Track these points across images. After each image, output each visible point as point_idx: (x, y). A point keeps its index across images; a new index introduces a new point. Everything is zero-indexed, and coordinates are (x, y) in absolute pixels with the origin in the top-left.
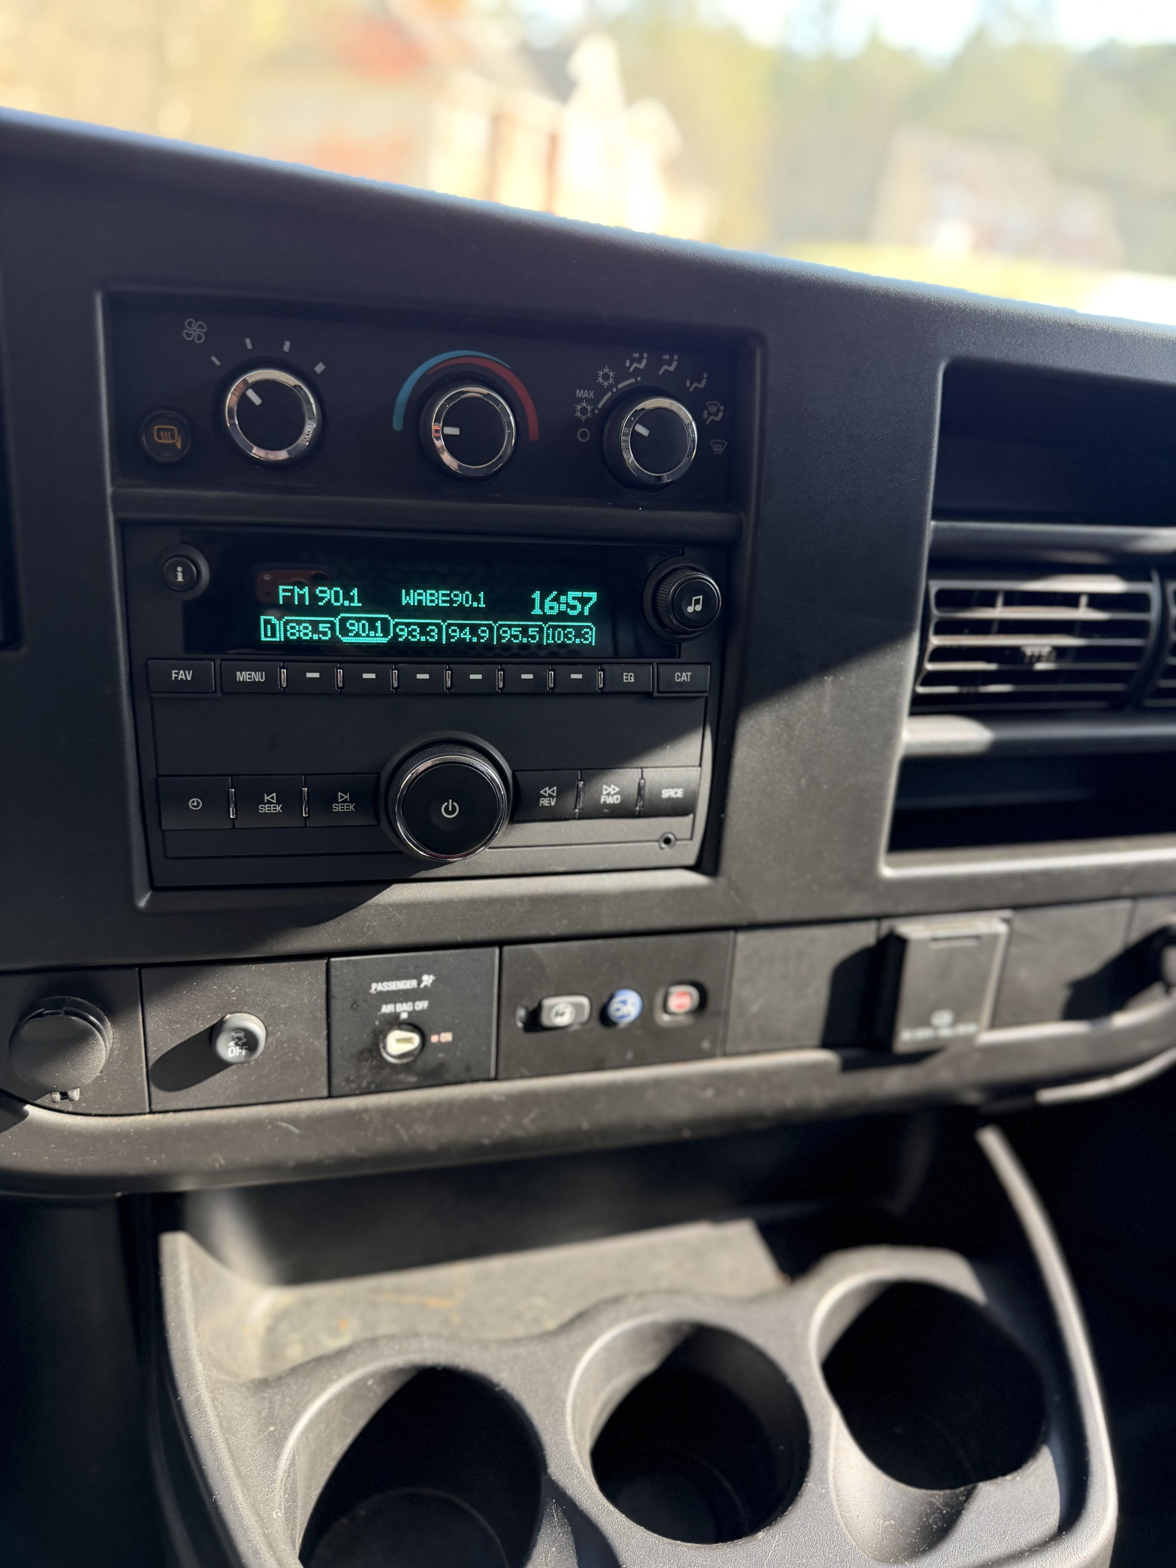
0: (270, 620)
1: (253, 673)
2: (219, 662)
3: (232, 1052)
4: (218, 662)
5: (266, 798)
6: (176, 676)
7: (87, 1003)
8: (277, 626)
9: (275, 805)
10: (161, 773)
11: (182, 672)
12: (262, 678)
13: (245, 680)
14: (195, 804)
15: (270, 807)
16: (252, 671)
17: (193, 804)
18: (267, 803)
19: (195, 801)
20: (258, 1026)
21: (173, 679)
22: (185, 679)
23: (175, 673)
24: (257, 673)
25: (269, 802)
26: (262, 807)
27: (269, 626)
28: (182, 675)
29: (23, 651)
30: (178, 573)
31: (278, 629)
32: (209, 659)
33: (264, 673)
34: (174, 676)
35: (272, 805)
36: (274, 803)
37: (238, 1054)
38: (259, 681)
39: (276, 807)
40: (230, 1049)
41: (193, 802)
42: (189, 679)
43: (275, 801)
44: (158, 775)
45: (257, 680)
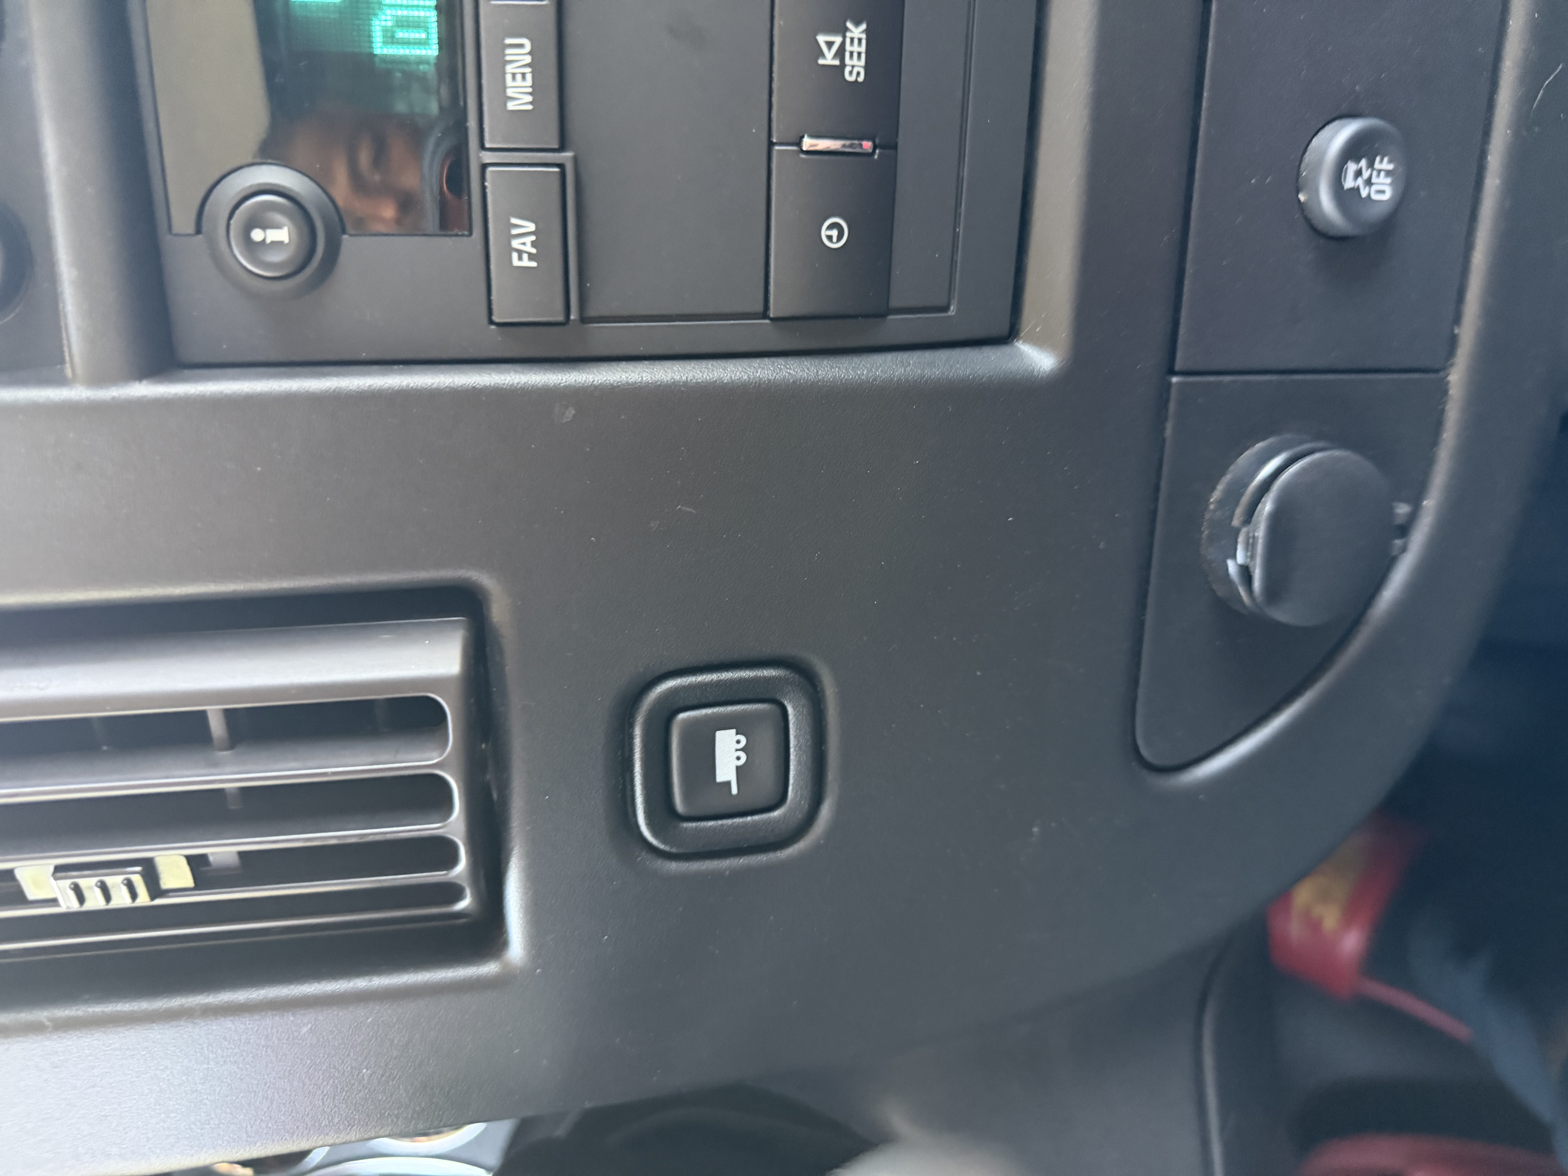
0: (385, 30)
1: (509, 69)
2: (488, 153)
3: (1383, 192)
4: (488, 157)
5: (829, 59)
6: (525, 256)
7: (1227, 478)
8: (400, 13)
9: (848, 41)
10: (759, 308)
11: (515, 243)
12: (521, 46)
13: (530, 90)
14: (834, 233)
15: (851, 53)
16: (504, 73)
17: (835, 239)
18: (842, 60)
19: (829, 233)
20: (1342, 127)
21: (534, 264)
22: (533, 238)
23: (520, 258)
24: (508, 58)
25: (841, 53)
26: (851, 73)
27: (400, 34)
28: (526, 244)
29: (486, 580)
30: (268, 241)
31: (404, 13)
32: (483, 178)
33: (509, 41)
34: (526, 262)
35: (848, 47)
36: (843, 44)
37: (1388, 180)
38: (530, 53)
39: (852, 39)
40: (1375, 197)
41: (830, 238)
42: (531, 227)
43: (838, 40)
44: (764, 315)
45: (528, 59)
